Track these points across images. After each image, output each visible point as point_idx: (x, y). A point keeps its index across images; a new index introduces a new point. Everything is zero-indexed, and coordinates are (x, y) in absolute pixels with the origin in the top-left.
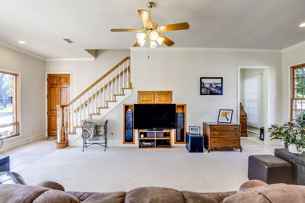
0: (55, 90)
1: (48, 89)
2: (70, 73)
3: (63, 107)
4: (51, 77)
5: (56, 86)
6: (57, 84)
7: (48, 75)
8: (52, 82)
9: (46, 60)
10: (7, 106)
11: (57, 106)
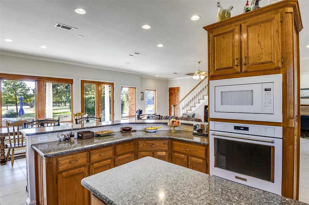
0: (173, 97)
1: (169, 96)
2: (180, 86)
3: (174, 106)
4: (171, 89)
5: (173, 94)
6: (173, 93)
7: (169, 88)
8: (171, 92)
9: (168, 80)
10: (148, 106)
11: (172, 105)
